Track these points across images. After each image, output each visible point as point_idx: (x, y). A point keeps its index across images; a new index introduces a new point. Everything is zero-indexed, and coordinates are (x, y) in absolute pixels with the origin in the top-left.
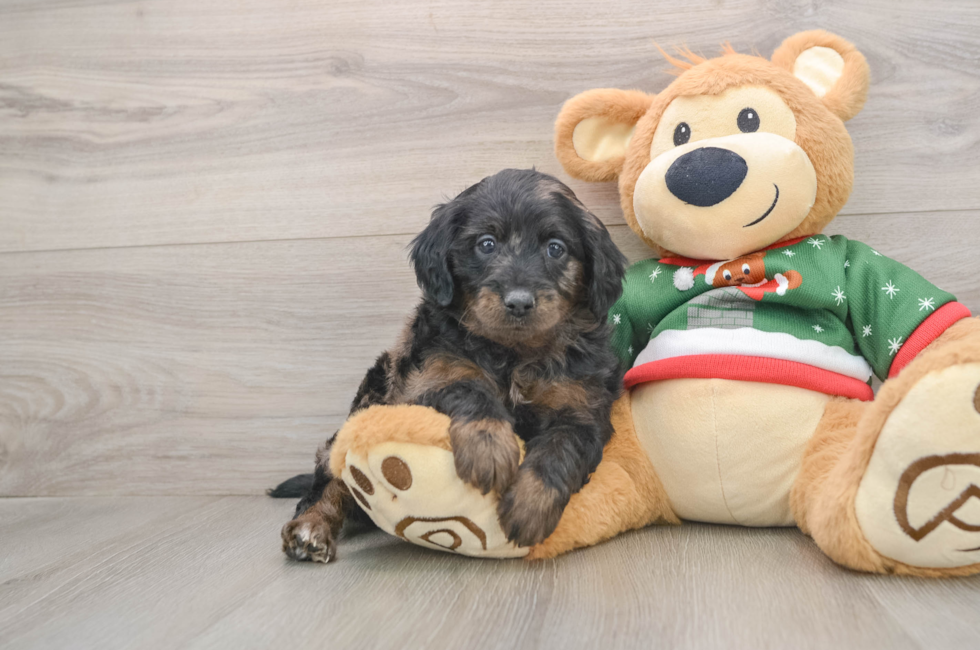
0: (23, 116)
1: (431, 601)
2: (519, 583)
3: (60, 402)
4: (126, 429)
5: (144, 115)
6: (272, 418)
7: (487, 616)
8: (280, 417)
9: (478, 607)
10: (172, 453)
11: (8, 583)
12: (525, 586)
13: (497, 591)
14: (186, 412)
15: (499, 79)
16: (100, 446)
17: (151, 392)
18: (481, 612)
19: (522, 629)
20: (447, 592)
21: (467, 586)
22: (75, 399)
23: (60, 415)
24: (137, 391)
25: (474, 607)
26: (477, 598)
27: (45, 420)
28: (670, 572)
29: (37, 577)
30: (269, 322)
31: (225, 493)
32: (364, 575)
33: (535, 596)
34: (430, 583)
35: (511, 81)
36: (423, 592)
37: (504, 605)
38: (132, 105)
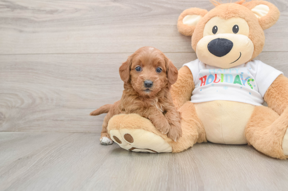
0: (12, 11)
5: (52, 12)
11: (19, 159)
15: (166, 5)
21: (168, 163)
29: (28, 157)
32: (133, 159)
35: (169, 6)
38: (48, 9)
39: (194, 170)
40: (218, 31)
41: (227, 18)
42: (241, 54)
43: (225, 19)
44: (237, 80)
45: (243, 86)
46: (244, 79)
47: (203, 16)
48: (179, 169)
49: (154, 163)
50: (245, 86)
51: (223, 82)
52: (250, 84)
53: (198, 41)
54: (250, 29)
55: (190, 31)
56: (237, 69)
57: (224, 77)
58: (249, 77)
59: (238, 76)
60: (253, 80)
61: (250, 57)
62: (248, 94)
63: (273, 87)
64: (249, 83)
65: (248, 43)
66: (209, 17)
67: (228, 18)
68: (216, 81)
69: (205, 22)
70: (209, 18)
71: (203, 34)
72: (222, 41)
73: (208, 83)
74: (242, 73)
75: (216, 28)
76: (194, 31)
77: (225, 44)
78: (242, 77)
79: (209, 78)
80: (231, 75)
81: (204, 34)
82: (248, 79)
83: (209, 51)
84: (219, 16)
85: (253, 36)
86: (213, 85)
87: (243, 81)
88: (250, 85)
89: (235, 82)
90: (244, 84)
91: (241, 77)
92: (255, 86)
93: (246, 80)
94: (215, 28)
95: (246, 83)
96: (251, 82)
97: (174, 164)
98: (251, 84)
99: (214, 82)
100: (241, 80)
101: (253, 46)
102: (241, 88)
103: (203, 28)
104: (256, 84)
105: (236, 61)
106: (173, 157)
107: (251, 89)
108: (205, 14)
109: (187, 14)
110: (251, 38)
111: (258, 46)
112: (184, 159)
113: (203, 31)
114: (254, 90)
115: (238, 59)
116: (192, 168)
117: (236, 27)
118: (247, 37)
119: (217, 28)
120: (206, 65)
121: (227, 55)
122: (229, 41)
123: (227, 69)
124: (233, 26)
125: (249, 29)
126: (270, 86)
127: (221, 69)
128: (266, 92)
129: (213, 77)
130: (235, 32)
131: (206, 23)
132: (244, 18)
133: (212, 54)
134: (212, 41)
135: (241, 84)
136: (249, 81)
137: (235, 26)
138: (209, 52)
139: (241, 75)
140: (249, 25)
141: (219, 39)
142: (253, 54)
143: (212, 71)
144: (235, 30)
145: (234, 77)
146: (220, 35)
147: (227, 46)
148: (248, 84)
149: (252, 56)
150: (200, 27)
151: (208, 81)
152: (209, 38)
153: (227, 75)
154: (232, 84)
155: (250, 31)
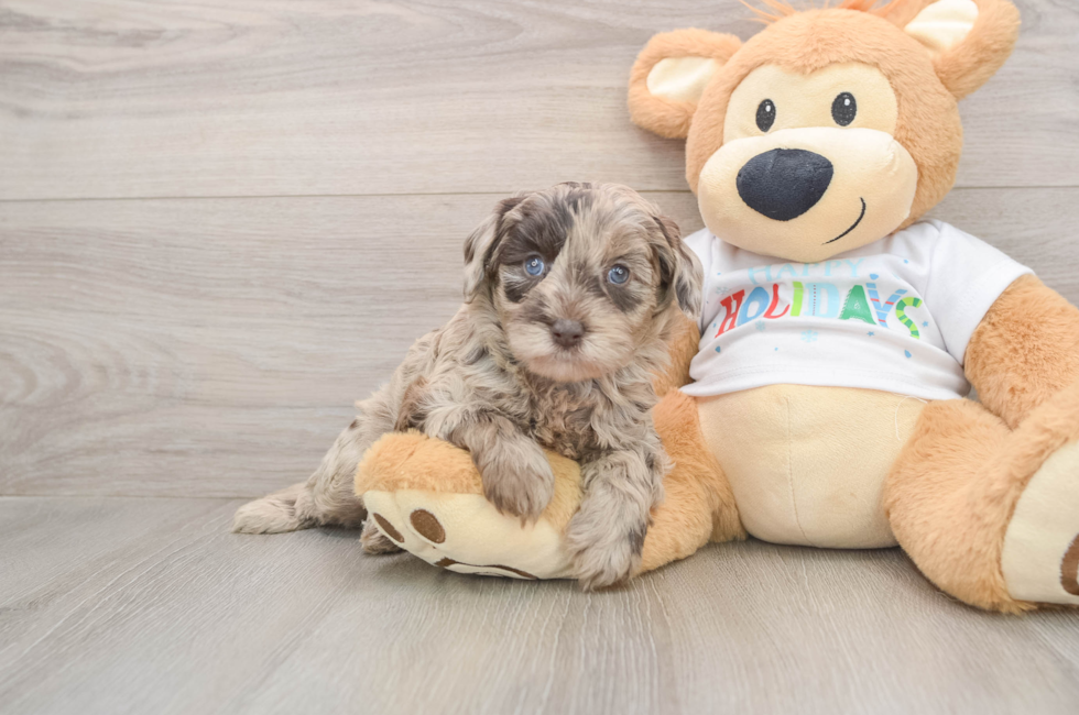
1: (527, 644)
2: (626, 622)
3: (31, 383)
4: (113, 417)
6: (291, 407)
7: (603, 665)
8: (299, 407)
9: (587, 654)
10: (168, 447)
12: (634, 625)
13: (602, 631)
14: (186, 399)
16: (80, 437)
17: (144, 374)
18: (593, 661)
19: (651, 684)
20: (542, 632)
21: (564, 624)
22: (49, 380)
23: (31, 399)
24: (126, 372)
25: (583, 654)
26: (582, 641)
27: (12, 404)
28: (800, 610)
30: (289, 294)
31: (231, 495)
32: (434, 608)
33: (651, 640)
34: (518, 620)
36: (514, 632)
37: (618, 651)
39: (655, 655)
40: (776, 121)
41: (809, 70)
42: (864, 205)
43: (804, 73)
44: (857, 306)
45: (878, 327)
46: (883, 299)
47: (723, 60)
48: (598, 653)
49: (510, 628)
50: (886, 326)
51: (802, 315)
52: (905, 320)
53: (705, 161)
54: (899, 106)
55: (678, 121)
56: (854, 261)
57: (807, 297)
58: (902, 291)
59: (857, 291)
60: (916, 302)
61: (906, 214)
62: (902, 357)
63: (993, 324)
64: (901, 313)
65: (893, 161)
66: (742, 66)
67: (813, 71)
68: (773, 314)
69: (729, 85)
70: (743, 71)
71: (722, 132)
72: (791, 162)
73: (746, 319)
74: (874, 276)
75: (768, 108)
76: (694, 121)
77: (799, 172)
78: (876, 292)
79: (752, 298)
80: (831, 287)
81: (725, 131)
82: (899, 301)
83: (744, 200)
84: (778, 63)
85: (912, 130)
86: (761, 328)
87: (877, 307)
88: (909, 323)
89: (846, 315)
90: (882, 321)
91: (869, 292)
92: (925, 324)
93: (889, 303)
94: (764, 110)
95: (892, 315)
96: (909, 311)
97: (583, 631)
98: (910, 317)
99: (768, 315)
100: (871, 304)
101: (915, 167)
102: (871, 334)
103: (724, 111)
104: (930, 315)
105: (846, 233)
106: (587, 602)
107: (913, 339)
108: (731, 55)
109: (661, 56)
110: (906, 139)
111: (936, 167)
112: (625, 609)
113: (722, 122)
114: (924, 341)
115: (856, 224)
116: (650, 648)
117: (847, 102)
118: (890, 138)
119: (773, 108)
120: (734, 250)
121: (812, 210)
122: (819, 156)
123: (816, 263)
124: (835, 97)
125: (895, 104)
126: (983, 319)
127: (793, 265)
128: (970, 342)
129: (766, 294)
130: (844, 119)
131: (734, 89)
132: (876, 65)
133: (756, 209)
134: (752, 159)
135: (870, 320)
136: (901, 306)
137: (841, 98)
138: (745, 204)
139: (868, 285)
140: (896, 90)
141: (779, 152)
142: (915, 200)
143: (762, 274)
144: (844, 110)
145: (844, 294)
146: (782, 136)
147: (810, 180)
148: (901, 319)
149: (913, 207)
150: (712, 106)
151: (746, 310)
152: (743, 146)
153: (815, 287)
154: (836, 321)
155: (899, 113)
